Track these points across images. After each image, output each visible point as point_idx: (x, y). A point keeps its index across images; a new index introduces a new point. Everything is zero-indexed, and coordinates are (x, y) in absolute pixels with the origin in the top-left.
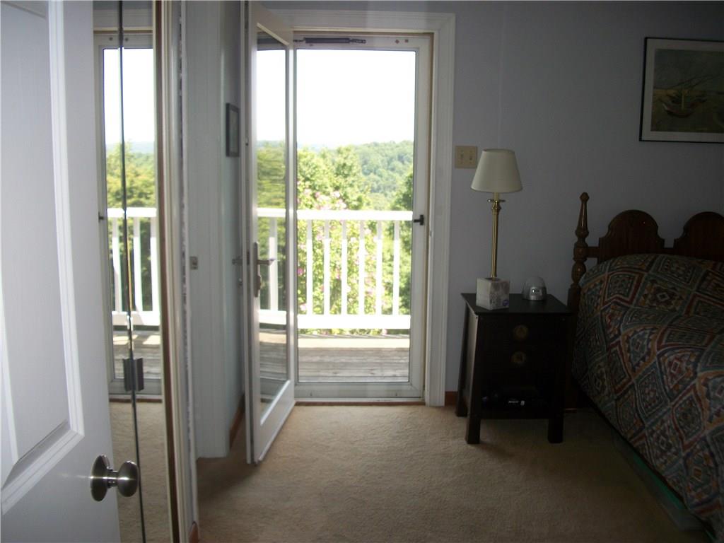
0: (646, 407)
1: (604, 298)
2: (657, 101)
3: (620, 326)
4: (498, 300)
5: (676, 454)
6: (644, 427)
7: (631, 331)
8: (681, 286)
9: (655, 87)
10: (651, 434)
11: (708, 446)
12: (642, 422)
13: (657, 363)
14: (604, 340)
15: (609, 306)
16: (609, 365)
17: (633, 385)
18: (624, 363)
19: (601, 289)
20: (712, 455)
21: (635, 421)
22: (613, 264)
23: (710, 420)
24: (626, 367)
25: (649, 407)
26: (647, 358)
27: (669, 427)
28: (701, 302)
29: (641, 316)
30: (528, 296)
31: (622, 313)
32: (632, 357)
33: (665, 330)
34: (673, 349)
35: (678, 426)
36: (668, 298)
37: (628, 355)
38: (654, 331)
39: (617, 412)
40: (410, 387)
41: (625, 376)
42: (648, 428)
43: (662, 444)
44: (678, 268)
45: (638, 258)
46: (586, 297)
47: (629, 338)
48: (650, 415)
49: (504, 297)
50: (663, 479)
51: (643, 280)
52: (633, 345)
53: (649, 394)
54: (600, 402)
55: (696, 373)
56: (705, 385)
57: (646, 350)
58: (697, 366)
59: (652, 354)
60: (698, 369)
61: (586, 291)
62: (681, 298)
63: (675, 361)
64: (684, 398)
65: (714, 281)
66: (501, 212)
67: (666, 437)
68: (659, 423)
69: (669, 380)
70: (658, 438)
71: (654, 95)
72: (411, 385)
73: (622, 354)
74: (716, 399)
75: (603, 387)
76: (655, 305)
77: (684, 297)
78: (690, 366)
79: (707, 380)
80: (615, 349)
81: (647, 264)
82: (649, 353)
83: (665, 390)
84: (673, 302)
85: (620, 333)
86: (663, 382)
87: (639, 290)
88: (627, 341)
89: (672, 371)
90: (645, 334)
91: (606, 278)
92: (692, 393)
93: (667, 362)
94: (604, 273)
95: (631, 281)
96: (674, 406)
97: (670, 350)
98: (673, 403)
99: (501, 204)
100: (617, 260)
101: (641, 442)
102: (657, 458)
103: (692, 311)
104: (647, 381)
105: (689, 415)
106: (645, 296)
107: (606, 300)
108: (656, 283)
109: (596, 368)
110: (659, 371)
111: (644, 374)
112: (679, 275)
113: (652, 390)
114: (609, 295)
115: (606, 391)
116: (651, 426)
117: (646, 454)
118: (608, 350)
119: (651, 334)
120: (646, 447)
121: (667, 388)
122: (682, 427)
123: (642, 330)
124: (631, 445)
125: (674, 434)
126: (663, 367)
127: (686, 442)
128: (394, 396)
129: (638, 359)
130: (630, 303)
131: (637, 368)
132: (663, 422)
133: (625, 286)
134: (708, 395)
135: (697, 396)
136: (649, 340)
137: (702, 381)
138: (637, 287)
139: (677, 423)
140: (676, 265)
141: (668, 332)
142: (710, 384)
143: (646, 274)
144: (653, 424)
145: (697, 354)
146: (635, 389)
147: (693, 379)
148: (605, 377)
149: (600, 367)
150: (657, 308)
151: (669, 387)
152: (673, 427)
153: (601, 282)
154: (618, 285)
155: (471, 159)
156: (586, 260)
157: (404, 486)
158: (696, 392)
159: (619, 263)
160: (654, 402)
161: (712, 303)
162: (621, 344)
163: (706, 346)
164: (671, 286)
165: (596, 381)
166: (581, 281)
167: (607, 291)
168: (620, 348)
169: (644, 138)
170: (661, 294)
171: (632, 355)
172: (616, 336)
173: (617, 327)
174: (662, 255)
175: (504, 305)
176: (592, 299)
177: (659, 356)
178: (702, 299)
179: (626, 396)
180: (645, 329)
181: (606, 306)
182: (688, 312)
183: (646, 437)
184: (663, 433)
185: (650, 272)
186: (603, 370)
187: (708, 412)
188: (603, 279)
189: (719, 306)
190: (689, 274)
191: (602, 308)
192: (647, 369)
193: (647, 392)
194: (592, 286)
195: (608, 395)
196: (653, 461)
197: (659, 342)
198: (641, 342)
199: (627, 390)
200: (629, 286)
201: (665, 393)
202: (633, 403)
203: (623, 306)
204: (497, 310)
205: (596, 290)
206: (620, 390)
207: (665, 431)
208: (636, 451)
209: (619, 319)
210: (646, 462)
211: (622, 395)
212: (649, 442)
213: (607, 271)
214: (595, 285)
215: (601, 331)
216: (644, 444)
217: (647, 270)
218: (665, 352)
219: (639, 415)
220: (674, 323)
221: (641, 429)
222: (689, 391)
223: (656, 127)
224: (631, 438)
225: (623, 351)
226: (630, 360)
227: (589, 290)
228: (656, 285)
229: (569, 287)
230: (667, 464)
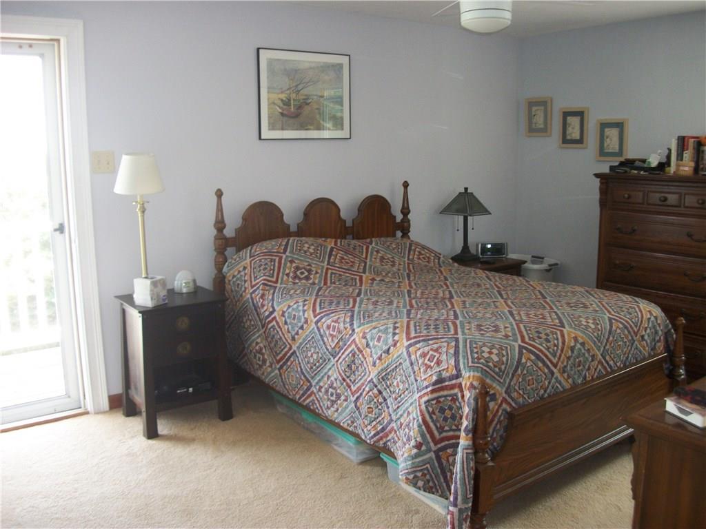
0: (312, 368)
1: (251, 282)
2: (272, 104)
3: (273, 304)
4: (158, 296)
5: (346, 400)
6: (311, 386)
7: (284, 306)
8: (315, 262)
9: (268, 92)
10: (320, 390)
11: (376, 386)
12: (309, 382)
13: (316, 328)
14: (258, 319)
15: (258, 288)
16: (266, 340)
17: (294, 352)
18: (283, 335)
19: (245, 274)
20: (380, 392)
21: (302, 383)
22: (253, 251)
23: (374, 365)
24: (285, 338)
25: (314, 367)
26: (305, 326)
27: (336, 380)
28: (335, 274)
29: (289, 292)
30: (181, 289)
31: (272, 292)
32: (290, 328)
33: (315, 300)
34: (327, 315)
35: (345, 377)
36: (306, 274)
37: (286, 327)
38: (306, 303)
39: (282, 379)
40: (69, 399)
41: (286, 346)
42: (315, 386)
43: (332, 395)
44: (309, 248)
45: (274, 243)
46: (231, 283)
47: (284, 312)
48: (316, 374)
49: (163, 293)
50: (338, 425)
51: (283, 261)
52: (289, 317)
53: (312, 356)
54: (263, 374)
55: (353, 330)
56: (364, 337)
57: (303, 320)
58: (353, 324)
59: (309, 322)
60: (355, 326)
61: (230, 278)
62: (317, 273)
63: (333, 324)
64: (347, 353)
65: (339, 255)
66: (146, 212)
67: (335, 388)
68: (326, 379)
69: (330, 340)
70: (327, 391)
71: (268, 99)
72: (69, 397)
73: (279, 327)
74: (375, 347)
75: (264, 361)
76: (297, 281)
77: (319, 271)
78: (348, 325)
79: (364, 333)
80: (271, 324)
81: (283, 248)
82: (306, 322)
83: (327, 350)
84: (312, 276)
85: (274, 310)
86: (324, 343)
87: (281, 270)
88: (283, 315)
89: (331, 332)
90: (298, 306)
91: (249, 264)
92: (353, 346)
93: (325, 326)
94: (245, 259)
95: (273, 263)
96: (337, 361)
97: (325, 316)
98: (336, 359)
99: (146, 205)
100: (255, 247)
101: (311, 398)
102: (328, 408)
103: (329, 282)
104: (308, 346)
105: (353, 366)
106: (288, 275)
107: (254, 283)
108: (295, 262)
109: (254, 344)
110: (318, 335)
111: (304, 340)
112: (311, 254)
113: (314, 353)
114: (256, 278)
115: (268, 364)
116: (317, 383)
117: (317, 408)
118: (263, 327)
119: (304, 305)
120: (316, 402)
121: (329, 347)
122: (348, 377)
123: (295, 304)
124: (300, 405)
125: (342, 384)
126: (322, 331)
127: (354, 388)
128: (53, 412)
129: (297, 329)
130: (276, 282)
131: (296, 336)
132: (329, 377)
133: (269, 268)
134: (368, 345)
135: (358, 349)
136: (304, 311)
137: (361, 335)
138: (279, 268)
139: (343, 374)
140: (306, 245)
141: (318, 300)
142: (368, 336)
143: (284, 256)
144: (320, 380)
145: (350, 314)
146: (297, 355)
147: (351, 335)
148: (264, 351)
149: (257, 343)
150: (299, 284)
151: (331, 346)
152: (340, 378)
153: (245, 268)
154: (262, 268)
155: (108, 164)
156: (226, 250)
157: (102, 493)
158: (356, 346)
159: (258, 249)
160: (318, 362)
161: (342, 274)
162: (278, 318)
163: (354, 307)
164: (307, 264)
165: (255, 356)
166: (225, 269)
167: (252, 276)
168: (277, 323)
169: (263, 137)
170: (300, 271)
171: (290, 327)
172: (271, 313)
173: (270, 304)
174: (292, 238)
175: (164, 300)
176: (238, 284)
177: (317, 322)
178: (334, 271)
179: (289, 363)
180: (297, 302)
181: (255, 288)
182: (325, 283)
183: (314, 393)
184: (331, 386)
185: (287, 253)
186: (261, 345)
187: (371, 359)
188: (246, 266)
189: (348, 275)
190: (318, 252)
191: (251, 291)
192: (307, 336)
193: (309, 355)
194: (236, 273)
195: (271, 366)
196: (325, 412)
197: (314, 311)
198: (297, 314)
199: (290, 357)
200: (272, 267)
201: (327, 353)
202: (297, 367)
203: (270, 286)
204: (158, 306)
205: (241, 276)
206: (282, 359)
207: (333, 384)
208: (307, 408)
209: (270, 297)
210: (318, 415)
211: (285, 363)
212: (318, 396)
213: (248, 257)
214: (239, 272)
215: (254, 311)
216: (313, 400)
217: (285, 252)
218: (322, 318)
219: (305, 376)
220: (320, 293)
221: (308, 389)
222: (350, 346)
223: (272, 127)
224: (300, 398)
225: (281, 325)
226: (289, 332)
227: (234, 276)
228: (294, 265)
229: (214, 277)
230: (339, 411)
